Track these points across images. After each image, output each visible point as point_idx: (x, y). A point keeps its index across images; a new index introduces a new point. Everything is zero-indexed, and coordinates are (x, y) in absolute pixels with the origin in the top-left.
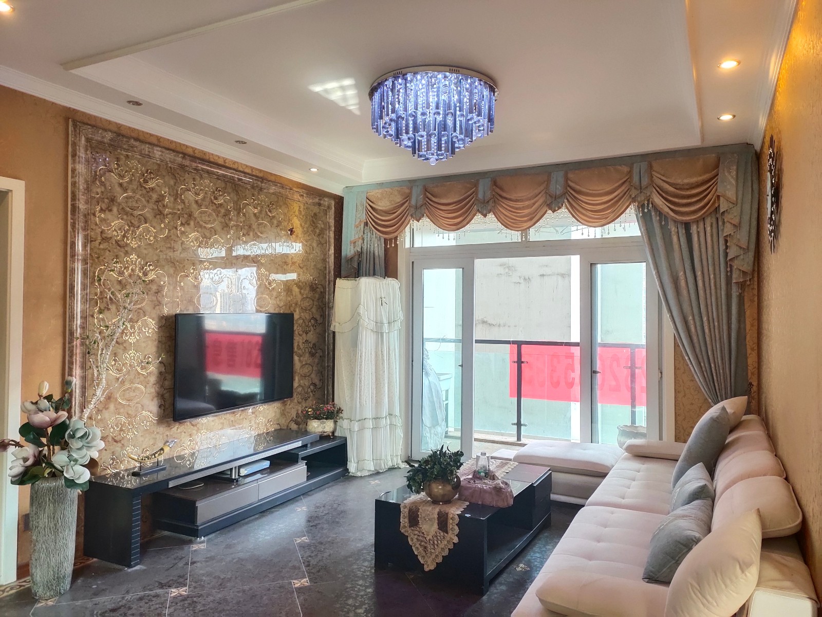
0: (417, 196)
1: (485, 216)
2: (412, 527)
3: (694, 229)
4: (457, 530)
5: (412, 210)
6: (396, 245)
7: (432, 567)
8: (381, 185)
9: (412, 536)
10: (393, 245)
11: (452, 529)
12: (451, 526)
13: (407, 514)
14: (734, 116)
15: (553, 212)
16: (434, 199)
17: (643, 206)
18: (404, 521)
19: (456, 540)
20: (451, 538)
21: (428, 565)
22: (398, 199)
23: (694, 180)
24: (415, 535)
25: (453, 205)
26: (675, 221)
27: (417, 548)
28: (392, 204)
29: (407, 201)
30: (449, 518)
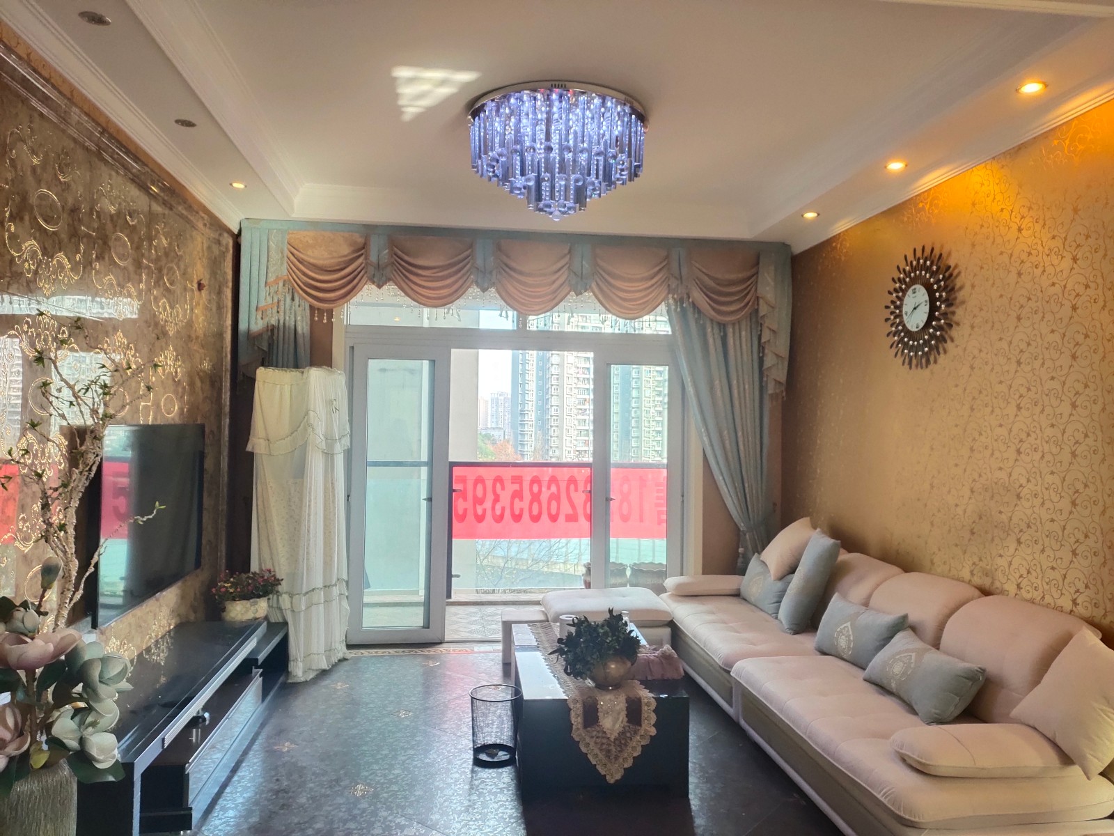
0: (378, 251)
1: (484, 290)
2: (589, 727)
3: (730, 330)
4: (653, 718)
5: (371, 270)
6: (330, 323)
7: (618, 776)
8: (314, 224)
9: (588, 740)
10: (325, 321)
11: (648, 718)
12: (646, 715)
13: (580, 711)
14: (818, 215)
15: (577, 295)
16: (406, 258)
17: (681, 301)
18: (576, 720)
19: (653, 731)
20: (646, 730)
21: (612, 775)
22: (345, 250)
23: (733, 276)
24: (592, 737)
25: (435, 271)
26: (712, 321)
27: (596, 755)
28: (333, 258)
29: (362, 254)
30: (643, 704)
